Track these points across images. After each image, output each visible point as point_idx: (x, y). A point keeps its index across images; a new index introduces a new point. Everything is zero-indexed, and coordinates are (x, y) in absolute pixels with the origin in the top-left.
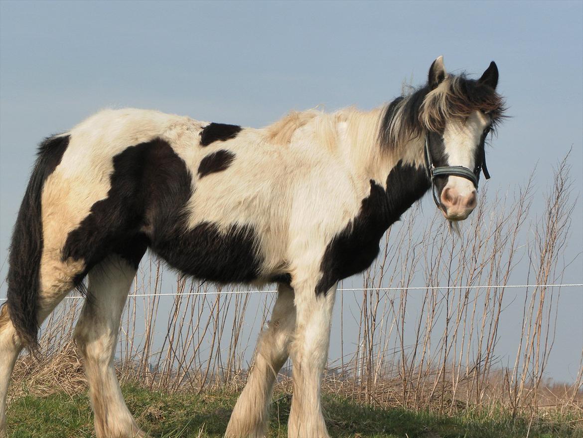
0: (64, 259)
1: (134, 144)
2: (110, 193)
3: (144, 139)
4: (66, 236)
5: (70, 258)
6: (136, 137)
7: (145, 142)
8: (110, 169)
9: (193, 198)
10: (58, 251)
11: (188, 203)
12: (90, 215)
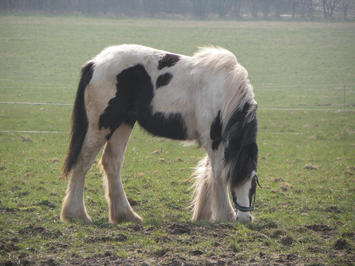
0: (100, 129)
1: (126, 68)
2: (117, 94)
3: (131, 65)
4: (99, 117)
5: (103, 128)
6: (127, 64)
7: (132, 66)
8: (116, 82)
9: (154, 98)
10: (96, 125)
11: (152, 101)
12: (108, 106)
